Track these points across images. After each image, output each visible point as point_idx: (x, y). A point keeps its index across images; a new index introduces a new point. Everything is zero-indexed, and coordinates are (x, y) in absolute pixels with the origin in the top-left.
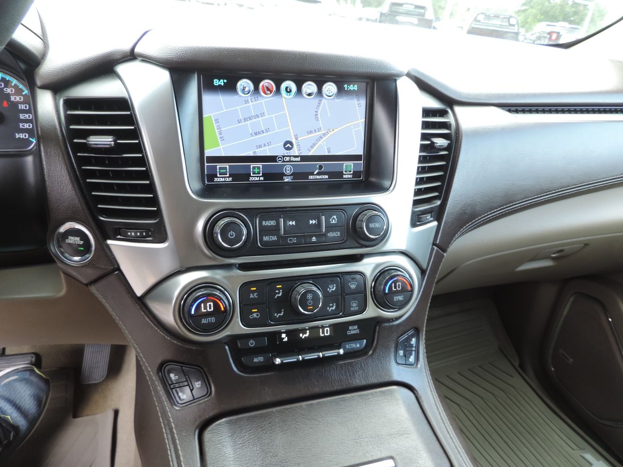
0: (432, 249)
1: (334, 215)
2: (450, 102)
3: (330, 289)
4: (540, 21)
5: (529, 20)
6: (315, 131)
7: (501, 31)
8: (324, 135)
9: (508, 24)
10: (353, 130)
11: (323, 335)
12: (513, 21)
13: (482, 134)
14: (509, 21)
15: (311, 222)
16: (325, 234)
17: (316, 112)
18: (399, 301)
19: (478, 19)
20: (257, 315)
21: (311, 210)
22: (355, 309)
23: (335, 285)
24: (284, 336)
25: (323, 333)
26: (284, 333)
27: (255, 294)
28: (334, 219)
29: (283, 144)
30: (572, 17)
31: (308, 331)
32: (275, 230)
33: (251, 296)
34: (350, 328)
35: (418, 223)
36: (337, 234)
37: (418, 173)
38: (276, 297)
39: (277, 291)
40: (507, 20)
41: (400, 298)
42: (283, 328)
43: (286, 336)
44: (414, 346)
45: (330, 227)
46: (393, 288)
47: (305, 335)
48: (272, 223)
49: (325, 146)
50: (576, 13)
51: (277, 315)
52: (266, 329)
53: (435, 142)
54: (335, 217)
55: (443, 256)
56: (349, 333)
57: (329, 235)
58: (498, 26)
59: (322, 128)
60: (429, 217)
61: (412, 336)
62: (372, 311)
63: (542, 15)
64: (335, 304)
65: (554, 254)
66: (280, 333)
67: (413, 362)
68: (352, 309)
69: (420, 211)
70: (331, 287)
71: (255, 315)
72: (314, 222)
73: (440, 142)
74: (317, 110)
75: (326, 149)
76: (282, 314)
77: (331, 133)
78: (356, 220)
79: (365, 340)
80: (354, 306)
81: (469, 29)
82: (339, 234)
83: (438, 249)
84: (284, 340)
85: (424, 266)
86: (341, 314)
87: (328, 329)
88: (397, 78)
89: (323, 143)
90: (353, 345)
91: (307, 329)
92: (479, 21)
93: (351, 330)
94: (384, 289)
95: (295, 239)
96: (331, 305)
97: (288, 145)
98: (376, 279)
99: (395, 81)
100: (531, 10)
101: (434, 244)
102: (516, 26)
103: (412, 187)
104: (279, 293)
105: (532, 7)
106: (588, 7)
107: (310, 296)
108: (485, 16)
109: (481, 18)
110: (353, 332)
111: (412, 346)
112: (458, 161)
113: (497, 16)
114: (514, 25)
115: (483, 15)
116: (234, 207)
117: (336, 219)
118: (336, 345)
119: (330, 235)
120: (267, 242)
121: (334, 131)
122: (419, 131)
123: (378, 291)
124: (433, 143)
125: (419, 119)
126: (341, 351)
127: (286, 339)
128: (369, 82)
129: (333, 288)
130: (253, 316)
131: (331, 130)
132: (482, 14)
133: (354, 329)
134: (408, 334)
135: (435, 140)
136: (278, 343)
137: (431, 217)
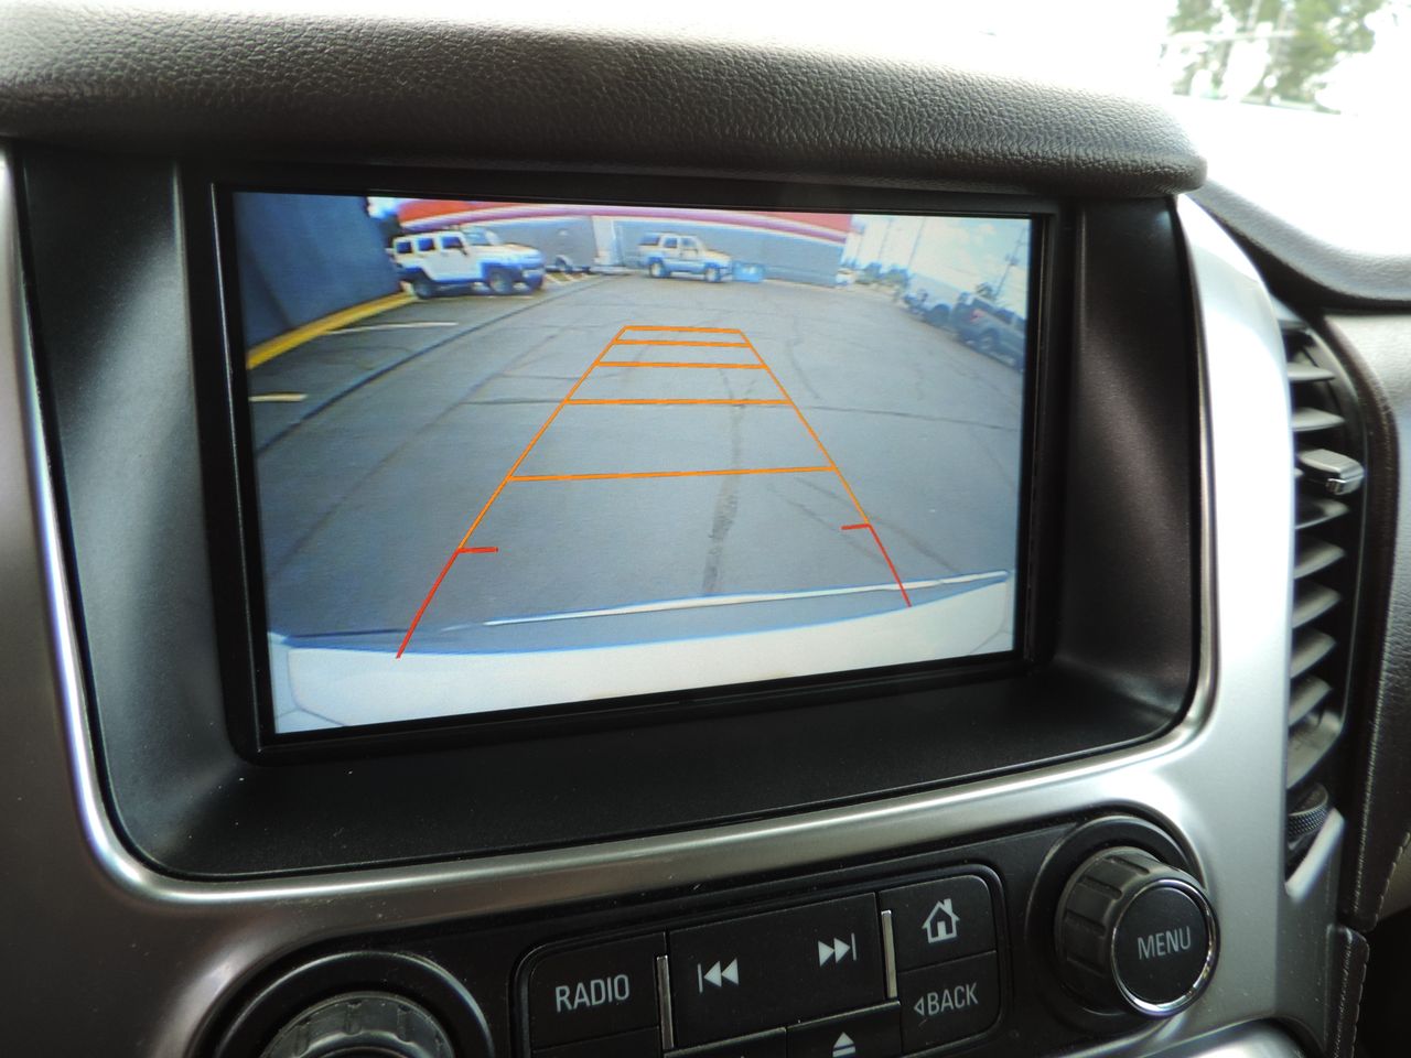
0: (1339, 946)
1: (942, 898)
2: (1313, 301)
15: (824, 953)
16: (898, 1009)
28: (942, 916)
32: (630, 1027)
36: (962, 996)
45: (926, 968)
48: (613, 989)
54: (947, 905)
57: (918, 1008)
72: (840, 949)
78: (1054, 906)
82: (970, 994)
83: (1357, 934)
85: (1322, 1039)
88: (1179, 192)
101: (1341, 919)
116: (381, 920)
117: (954, 919)
119: (931, 1005)
124: (1316, 475)
128: (1048, 217)
137: (1326, 798)
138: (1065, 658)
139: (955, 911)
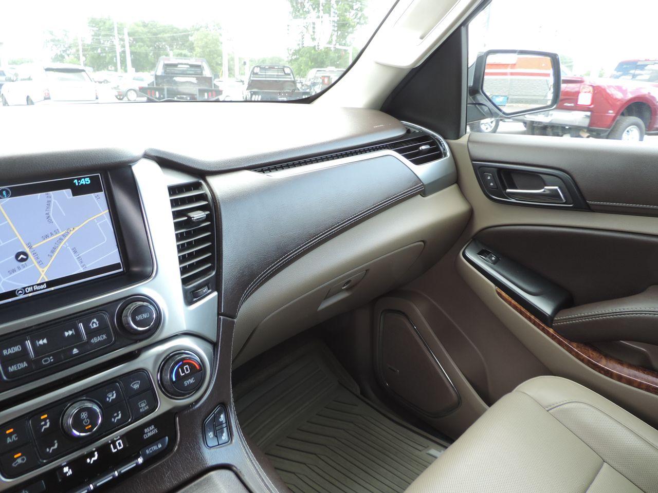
0: (219, 320)
1: (93, 319)
2: (201, 174)
3: (109, 398)
4: (312, 67)
5: (302, 68)
6: (52, 234)
7: (279, 81)
8: (64, 236)
9: (283, 74)
10: (98, 224)
11: (116, 450)
12: (287, 71)
13: (240, 198)
14: (284, 70)
15: (66, 334)
16: (88, 342)
17: (48, 214)
18: (191, 385)
19: (255, 72)
20: (23, 459)
21: (64, 321)
22: (145, 409)
23: (114, 392)
24: (66, 469)
25: (115, 447)
26: (65, 466)
27: (14, 437)
28: (93, 323)
29: (13, 256)
30: (338, 61)
31: (96, 453)
32: (22, 355)
33: (9, 440)
34: (146, 431)
35: (195, 299)
36: (102, 337)
37: (179, 251)
38: (43, 430)
39: (43, 423)
40: (282, 70)
41: (191, 381)
42: (63, 461)
43: (69, 469)
44: (224, 422)
45: (91, 333)
46: (181, 373)
47: (93, 459)
48: (17, 349)
49: (69, 248)
50: (340, 58)
51: (50, 450)
52: (39, 471)
53: (191, 216)
54: (95, 320)
55: (234, 322)
56: (145, 437)
57: (92, 341)
58: (275, 76)
59: (59, 230)
60: (205, 290)
61: (219, 413)
62: (164, 405)
63: (312, 62)
64: (119, 412)
65: (344, 286)
66: (61, 468)
67: (227, 439)
68: (141, 410)
69: (194, 287)
70: (110, 396)
71: (19, 461)
72: (70, 333)
73: (197, 215)
74: (47, 212)
75: (71, 250)
76: (56, 446)
77: (72, 233)
78: (121, 316)
79: (167, 437)
80: (143, 406)
81: (249, 83)
82: (104, 337)
83: (224, 317)
84: (68, 475)
85: (214, 339)
86: (130, 420)
87: (120, 441)
88: (131, 164)
89: (66, 245)
90: (155, 448)
91: (95, 451)
92: (257, 74)
93: (147, 433)
94: (171, 378)
95: (51, 358)
96: (115, 414)
97: (22, 256)
98: (161, 370)
99: (130, 167)
100: (301, 59)
101: (219, 314)
102: (291, 74)
103: (176, 267)
104: (45, 424)
105: (302, 56)
106: (348, 51)
107: (84, 415)
108: (261, 68)
109: (257, 70)
110: (150, 434)
111: (221, 423)
112: (222, 229)
113: (271, 68)
114: (289, 74)
115: (259, 68)
117: (97, 322)
118: (133, 455)
119: (95, 340)
120: (14, 372)
121: (75, 230)
122: (169, 210)
123: (166, 382)
124: (190, 218)
125: (167, 198)
126: (140, 460)
127: (70, 472)
129: (113, 396)
130: (17, 462)
131: (72, 229)
132: (257, 67)
133: (151, 431)
134: (214, 413)
135: (192, 214)
136: (60, 480)
137: (209, 289)
138: (136, 269)
139: (97, 320)
